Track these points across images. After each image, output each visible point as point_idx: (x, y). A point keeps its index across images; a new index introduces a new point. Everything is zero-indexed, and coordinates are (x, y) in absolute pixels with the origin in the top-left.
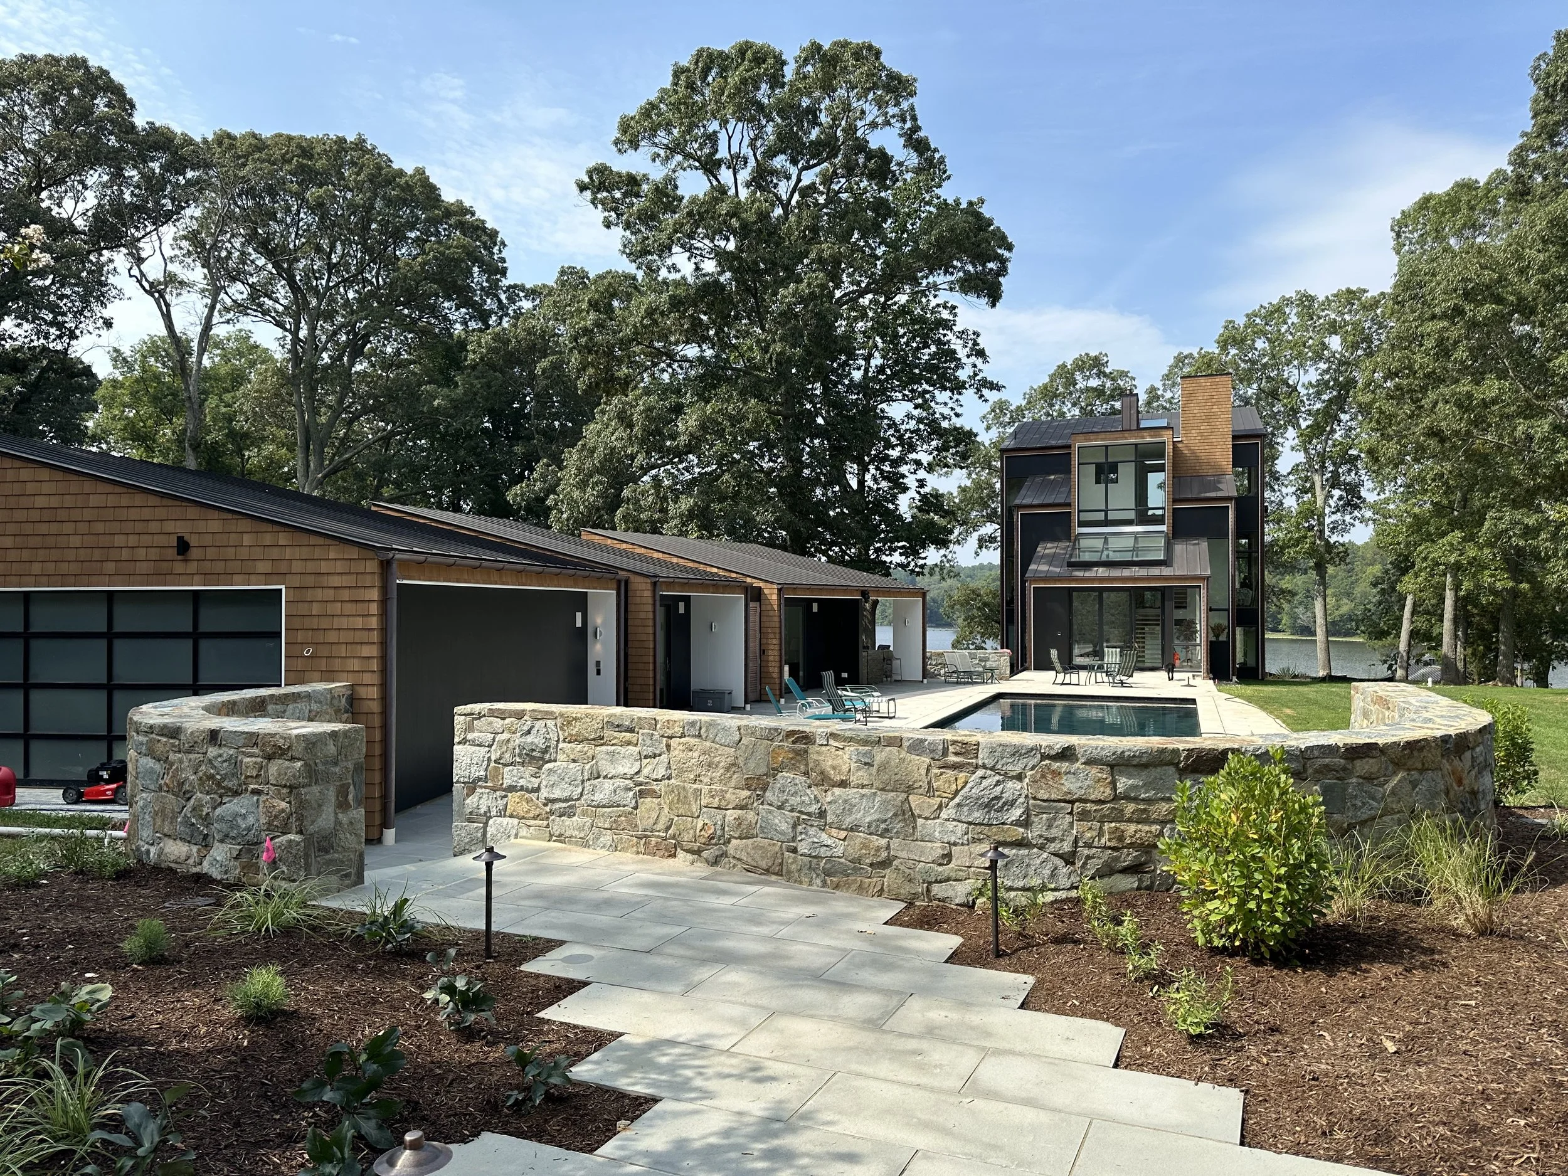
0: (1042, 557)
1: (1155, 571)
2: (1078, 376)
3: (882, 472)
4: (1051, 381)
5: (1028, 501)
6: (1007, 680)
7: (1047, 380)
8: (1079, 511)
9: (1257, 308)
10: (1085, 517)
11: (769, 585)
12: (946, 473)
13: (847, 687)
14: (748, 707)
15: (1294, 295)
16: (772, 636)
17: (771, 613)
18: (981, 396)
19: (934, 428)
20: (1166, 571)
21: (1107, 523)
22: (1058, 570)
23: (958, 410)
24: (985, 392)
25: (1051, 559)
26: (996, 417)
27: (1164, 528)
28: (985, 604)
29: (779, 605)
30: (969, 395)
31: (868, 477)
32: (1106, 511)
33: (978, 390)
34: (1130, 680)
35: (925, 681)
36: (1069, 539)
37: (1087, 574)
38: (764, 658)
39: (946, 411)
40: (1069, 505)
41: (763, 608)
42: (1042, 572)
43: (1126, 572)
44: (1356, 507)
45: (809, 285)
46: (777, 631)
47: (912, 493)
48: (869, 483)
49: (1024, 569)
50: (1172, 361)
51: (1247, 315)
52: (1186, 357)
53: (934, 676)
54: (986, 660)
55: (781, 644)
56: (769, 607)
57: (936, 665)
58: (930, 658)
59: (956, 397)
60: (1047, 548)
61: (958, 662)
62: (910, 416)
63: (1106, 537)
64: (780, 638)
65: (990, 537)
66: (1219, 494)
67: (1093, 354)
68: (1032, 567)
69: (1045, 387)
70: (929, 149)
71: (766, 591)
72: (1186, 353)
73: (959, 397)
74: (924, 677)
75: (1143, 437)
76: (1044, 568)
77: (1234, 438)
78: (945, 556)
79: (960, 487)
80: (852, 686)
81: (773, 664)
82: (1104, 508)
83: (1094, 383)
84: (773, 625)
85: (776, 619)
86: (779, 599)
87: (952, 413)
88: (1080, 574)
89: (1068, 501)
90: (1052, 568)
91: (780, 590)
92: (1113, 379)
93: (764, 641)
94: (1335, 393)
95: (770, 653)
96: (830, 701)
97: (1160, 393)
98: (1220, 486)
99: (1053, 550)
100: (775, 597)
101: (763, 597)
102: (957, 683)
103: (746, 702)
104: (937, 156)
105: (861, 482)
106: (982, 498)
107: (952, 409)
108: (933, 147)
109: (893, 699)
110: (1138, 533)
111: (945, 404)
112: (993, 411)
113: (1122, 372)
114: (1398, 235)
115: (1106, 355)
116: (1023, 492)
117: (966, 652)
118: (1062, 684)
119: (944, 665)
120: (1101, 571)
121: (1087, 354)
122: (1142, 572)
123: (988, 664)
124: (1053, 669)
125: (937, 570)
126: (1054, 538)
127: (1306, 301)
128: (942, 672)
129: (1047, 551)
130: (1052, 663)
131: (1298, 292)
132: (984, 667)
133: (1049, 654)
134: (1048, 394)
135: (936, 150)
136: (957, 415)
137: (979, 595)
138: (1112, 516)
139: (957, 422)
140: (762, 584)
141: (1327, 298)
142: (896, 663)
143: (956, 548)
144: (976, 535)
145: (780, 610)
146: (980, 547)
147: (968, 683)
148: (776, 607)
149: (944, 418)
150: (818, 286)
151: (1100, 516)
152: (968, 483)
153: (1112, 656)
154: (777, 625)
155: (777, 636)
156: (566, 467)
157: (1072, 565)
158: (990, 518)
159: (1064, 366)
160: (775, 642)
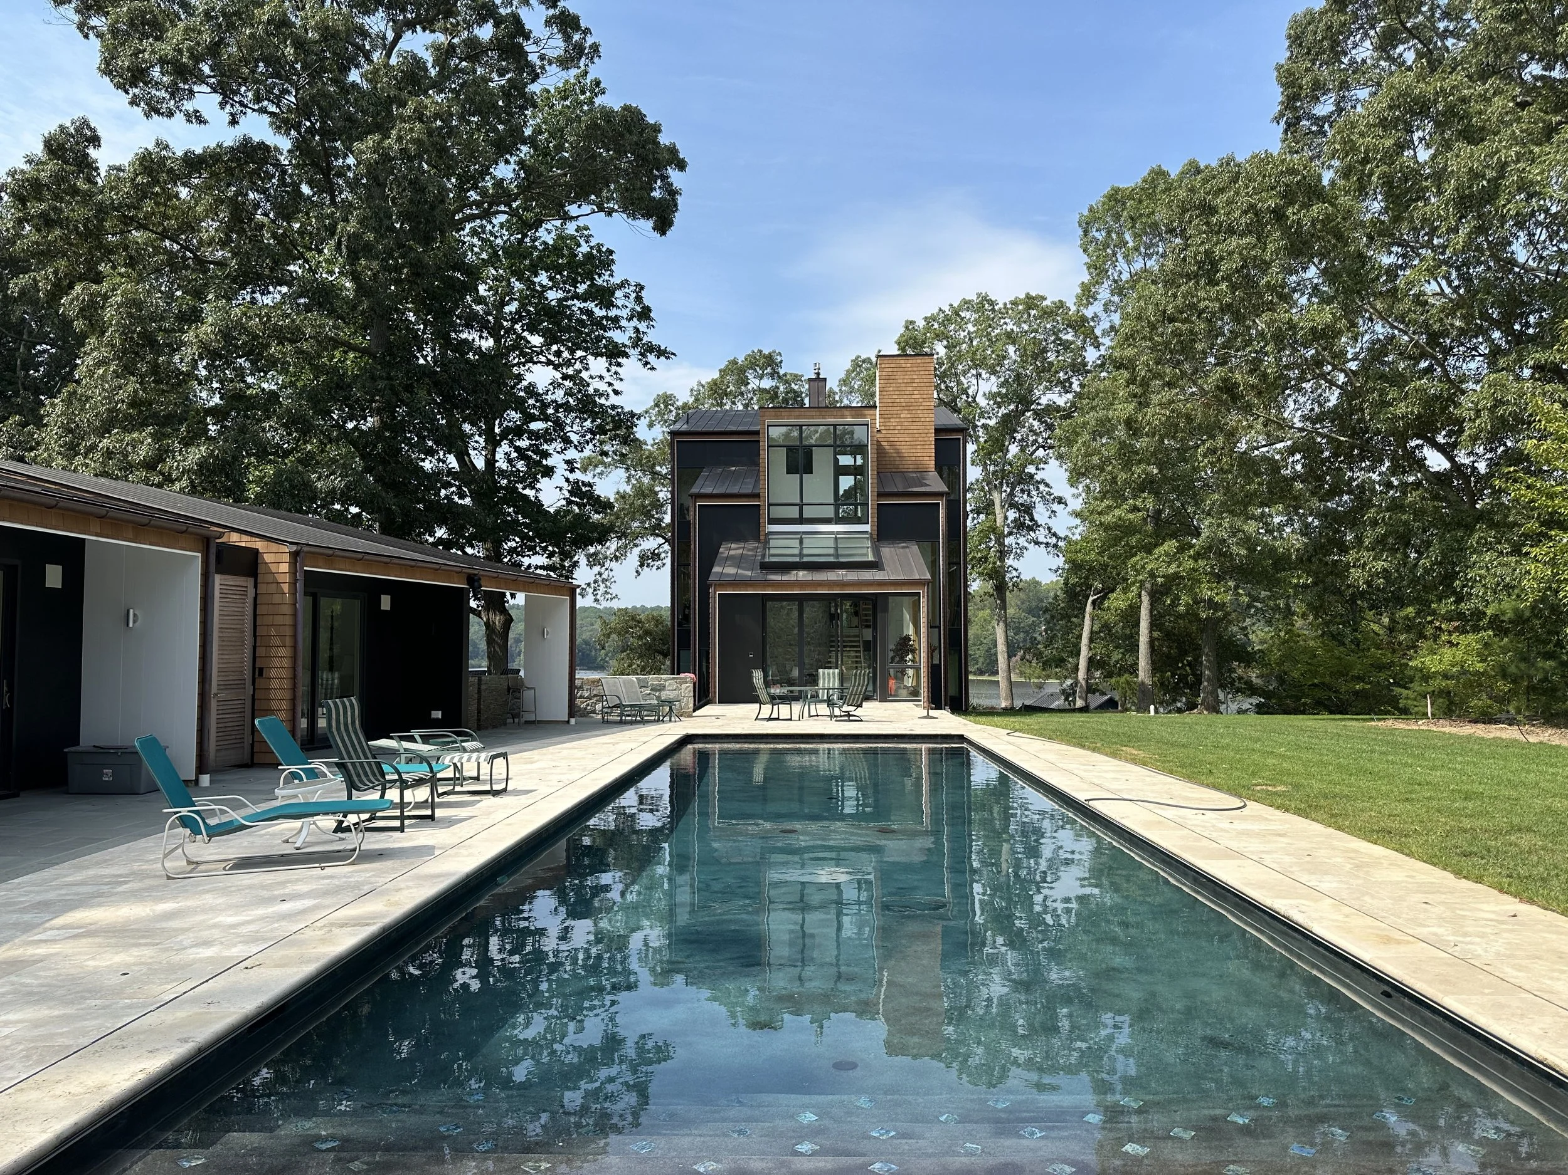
0: (727, 558)
1: (867, 575)
2: (750, 374)
3: (518, 449)
4: (722, 377)
5: (707, 490)
6: (690, 716)
7: (716, 375)
8: (769, 505)
9: (935, 311)
10: (778, 512)
11: (274, 547)
12: (601, 474)
13: (415, 732)
14: (205, 780)
15: (974, 298)
16: (277, 641)
17: (277, 599)
18: (647, 363)
19: (587, 405)
20: (878, 575)
21: (801, 521)
22: (749, 573)
23: (618, 386)
24: (651, 358)
25: (739, 561)
26: (660, 414)
27: (867, 528)
28: (647, 633)
29: (293, 584)
30: (631, 365)
31: (500, 455)
32: (801, 505)
33: (643, 355)
34: (859, 712)
35: (573, 721)
36: (758, 539)
37: (785, 578)
38: (260, 683)
39: (602, 387)
40: (757, 496)
41: (262, 589)
42: (728, 575)
43: (832, 576)
44: (1030, 529)
45: (400, 139)
46: (288, 631)
47: (558, 479)
48: (502, 464)
49: (706, 571)
50: (848, 365)
51: (926, 319)
52: (864, 361)
53: (585, 713)
54: (662, 688)
55: (294, 658)
56: (272, 588)
57: (589, 698)
58: (581, 688)
59: (614, 369)
60: (731, 549)
61: (622, 692)
62: (555, 385)
63: (801, 537)
64: (295, 647)
65: (653, 553)
66: (928, 489)
67: (766, 352)
68: (716, 569)
69: (715, 383)
70: (577, 27)
71: (268, 558)
72: (864, 357)
73: (619, 369)
74: (571, 715)
75: (843, 416)
76: (731, 570)
77: (938, 431)
78: (600, 574)
79: (618, 493)
80: (424, 732)
81: (279, 694)
82: (798, 501)
83: (767, 383)
84: (279, 620)
85: (287, 610)
86: (293, 572)
87: (610, 390)
88: (777, 578)
89: (756, 491)
90: (740, 571)
91: (295, 555)
92: (787, 382)
93: (261, 651)
94: (1012, 407)
95: (273, 673)
96: (341, 766)
97: (837, 398)
98: (927, 482)
99: (740, 551)
100: (284, 568)
101: (261, 569)
102: (621, 722)
103: (201, 769)
104: (590, 41)
105: (491, 462)
106: (644, 507)
107: (610, 384)
108: (583, 25)
109: (504, 755)
110: (839, 533)
111: (601, 377)
112: (657, 405)
113: (796, 376)
114: (1086, 233)
115: (779, 354)
116: (699, 482)
117: (634, 678)
118: (770, 719)
119: (601, 697)
120: (802, 575)
121: (760, 351)
122: (852, 576)
123: (664, 695)
124: (755, 699)
125: (590, 590)
126: (740, 538)
127: (984, 304)
128: (599, 707)
129: (732, 552)
130: (754, 689)
131: (979, 295)
132: (658, 698)
133: (751, 677)
134: (716, 390)
135: (587, 31)
136: (616, 393)
137: (639, 622)
138: (808, 512)
139: (614, 400)
140: (259, 545)
141: (1005, 304)
142: (528, 695)
143: (614, 565)
144: (636, 551)
145: (293, 593)
146: (642, 565)
147: (636, 722)
148: (286, 588)
149: (601, 395)
150: (413, 141)
151: (794, 512)
152: (628, 489)
153: (829, 679)
154: (288, 620)
155: (288, 641)
156: (46, 425)
157: (766, 567)
158: (656, 530)
159: (734, 362)
160: (282, 652)
